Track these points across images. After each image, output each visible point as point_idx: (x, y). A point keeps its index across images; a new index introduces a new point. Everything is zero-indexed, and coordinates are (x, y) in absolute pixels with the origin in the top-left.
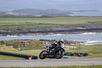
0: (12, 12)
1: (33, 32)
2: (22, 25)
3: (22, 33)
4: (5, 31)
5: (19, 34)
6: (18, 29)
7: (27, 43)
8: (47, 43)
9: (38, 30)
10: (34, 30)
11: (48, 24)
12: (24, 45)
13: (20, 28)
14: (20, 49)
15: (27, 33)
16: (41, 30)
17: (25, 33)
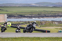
0: (35, 4)
1: (48, 16)
2: (41, 12)
3: (41, 17)
4: (30, 16)
5: (39, 17)
6: (38, 15)
7: (44, 23)
8: (56, 23)
9: (50, 15)
10: (48, 15)
11: (57, 11)
12: (42, 24)
13: (40, 14)
14: (39, 26)
15: (44, 16)
16: (53, 15)
17: (43, 17)
